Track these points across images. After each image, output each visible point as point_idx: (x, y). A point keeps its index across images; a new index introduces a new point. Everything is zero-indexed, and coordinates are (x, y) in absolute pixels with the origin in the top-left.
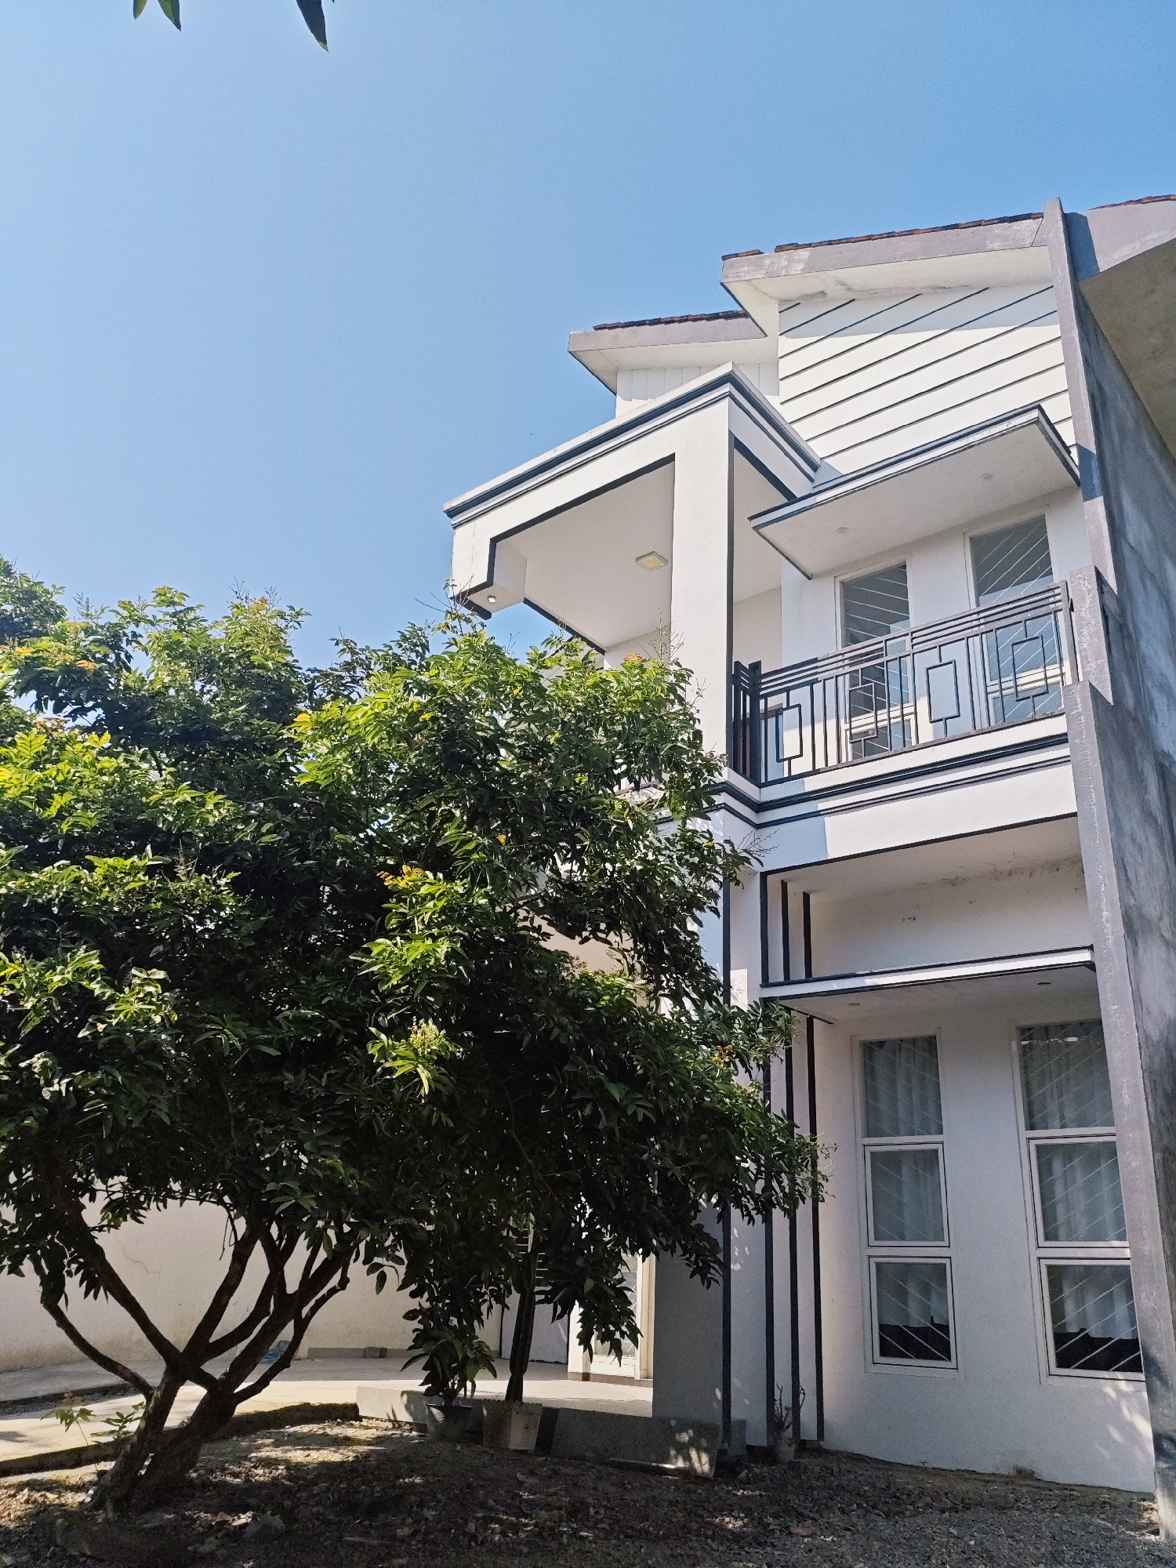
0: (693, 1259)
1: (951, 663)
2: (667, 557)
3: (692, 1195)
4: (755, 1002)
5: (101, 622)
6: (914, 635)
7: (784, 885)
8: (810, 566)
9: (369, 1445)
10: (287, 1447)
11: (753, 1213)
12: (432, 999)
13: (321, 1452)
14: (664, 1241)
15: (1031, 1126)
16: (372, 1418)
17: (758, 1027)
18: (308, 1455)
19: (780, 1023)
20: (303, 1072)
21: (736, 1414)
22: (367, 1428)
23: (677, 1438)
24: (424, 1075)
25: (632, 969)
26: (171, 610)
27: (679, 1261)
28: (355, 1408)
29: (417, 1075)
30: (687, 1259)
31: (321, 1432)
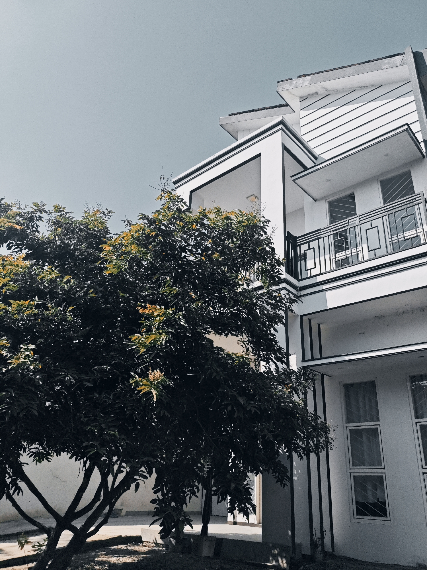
0: (277, 475)
1: (376, 227)
2: (259, 197)
3: (276, 448)
4: (300, 368)
5: (25, 211)
6: (360, 217)
7: (310, 321)
8: (316, 195)
9: (145, 554)
10: (110, 556)
11: (303, 455)
12: (159, 360)
13: (124, 558)
14: (264, 467)
15: (417, 417)
16: (147, 542)
17: (302, 378)
18: (118, 560)
19: (310, 376)
20: (103, 393)
21: (297, 541)
22: (145, 546)
23: (272, 551)
24: (154, 393)
25: (248, 350)
26: (60, 214)
27: (271, 476)
28: (140, 537)
29: (152, 393)
30: (274, 475)
31: (126, 548)
